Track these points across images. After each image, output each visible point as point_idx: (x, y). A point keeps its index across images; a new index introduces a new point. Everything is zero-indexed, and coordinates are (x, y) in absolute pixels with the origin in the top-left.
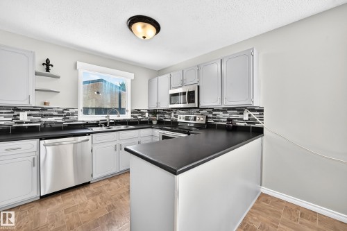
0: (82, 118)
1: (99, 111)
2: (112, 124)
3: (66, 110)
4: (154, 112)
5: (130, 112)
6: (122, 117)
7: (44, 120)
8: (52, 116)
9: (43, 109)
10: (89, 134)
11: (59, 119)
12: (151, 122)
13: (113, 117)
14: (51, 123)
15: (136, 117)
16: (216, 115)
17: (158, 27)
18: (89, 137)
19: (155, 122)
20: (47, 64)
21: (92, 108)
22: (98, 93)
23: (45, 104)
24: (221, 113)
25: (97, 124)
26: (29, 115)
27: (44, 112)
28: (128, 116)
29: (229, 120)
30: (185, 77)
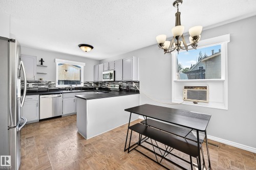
0: (58, 86)
1: (66, 82)
2: (73, 89)
3: (50, 82)
4: (97, 83)
5: (83, 83)
6: (78, 86)
7: (39, 87)
8: (43, 85)
9: (39, 82)
10: (61, 93)
11: (47, 87)
12: (95, 89)
13: (74, 86)
14: (43, 88)
15: (87, 86)
16: (123, 84)
17: (92, 47)
18: (61, 95)
19: (97, 89)
20: (42, 61)
21: (63, 81)
22: (66, 71)
23: (40, 79)
24: (125, 84)
25: (65, 89)
26: (33, 85)
27: (39, 83)
28: (82, 85)
29: (127, 87)
30: (109, 66)
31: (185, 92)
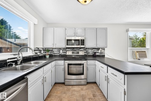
12: (45, 56)
15: (36, 53)
16: (87, 51)
24: (90, 50)
29: (95, 53)
30: (77, 32)
31: (137, 54)
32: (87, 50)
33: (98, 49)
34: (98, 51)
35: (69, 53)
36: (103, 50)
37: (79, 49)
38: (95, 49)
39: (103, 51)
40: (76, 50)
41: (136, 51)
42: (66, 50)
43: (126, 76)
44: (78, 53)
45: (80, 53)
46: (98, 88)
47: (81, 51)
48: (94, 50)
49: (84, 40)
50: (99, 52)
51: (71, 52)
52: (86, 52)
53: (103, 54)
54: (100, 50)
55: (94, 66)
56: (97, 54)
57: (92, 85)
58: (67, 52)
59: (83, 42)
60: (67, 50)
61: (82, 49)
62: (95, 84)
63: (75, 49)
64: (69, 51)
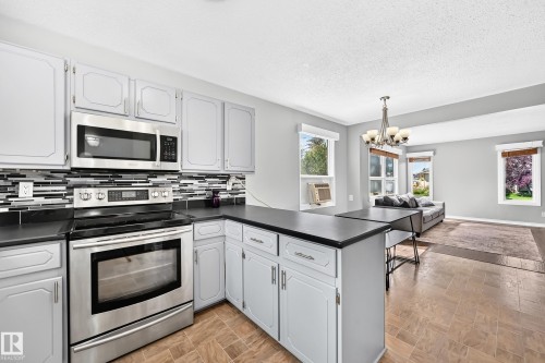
24: (195, 182)
29: (216, 192)
30: (138, 98)
31: (316, 191)
32: (183, 182)
33: (225, 178)
34: (223, 186)
35: (91, 198)
36: (240, 181)
37: (145, 176)
38: (214, 176)
39: (239, 186)
40: (128, 184)
41: (313, 183)
42: (65, 183)
43: (339, 251)
44: (145, 195)
45: (151, 194)
46: (237, 316)
47: (156, 185)
48: (211, 183)
49: (175, 139)
50: (229, 187)
51: (105, 191)
52: (181, 191)
53: (240, 196)
54: (233, 180)
55: (218, 243)
56: (223, 196)
57: (215, 316)
58: (76, 191)
59: (169, 147)
60: (73, 180)
61: (159, 179)
62: (225, 308)
63: (126, 178)
64: (89, 186)
